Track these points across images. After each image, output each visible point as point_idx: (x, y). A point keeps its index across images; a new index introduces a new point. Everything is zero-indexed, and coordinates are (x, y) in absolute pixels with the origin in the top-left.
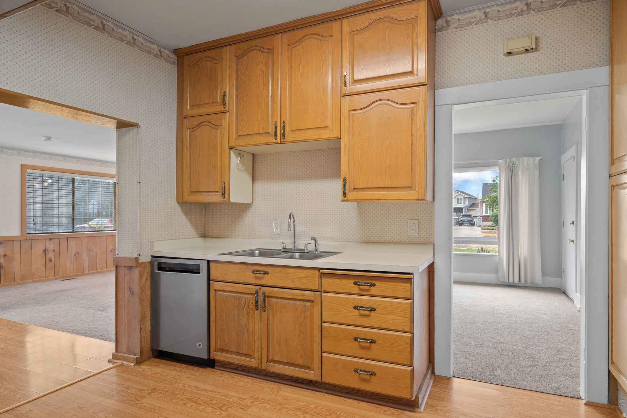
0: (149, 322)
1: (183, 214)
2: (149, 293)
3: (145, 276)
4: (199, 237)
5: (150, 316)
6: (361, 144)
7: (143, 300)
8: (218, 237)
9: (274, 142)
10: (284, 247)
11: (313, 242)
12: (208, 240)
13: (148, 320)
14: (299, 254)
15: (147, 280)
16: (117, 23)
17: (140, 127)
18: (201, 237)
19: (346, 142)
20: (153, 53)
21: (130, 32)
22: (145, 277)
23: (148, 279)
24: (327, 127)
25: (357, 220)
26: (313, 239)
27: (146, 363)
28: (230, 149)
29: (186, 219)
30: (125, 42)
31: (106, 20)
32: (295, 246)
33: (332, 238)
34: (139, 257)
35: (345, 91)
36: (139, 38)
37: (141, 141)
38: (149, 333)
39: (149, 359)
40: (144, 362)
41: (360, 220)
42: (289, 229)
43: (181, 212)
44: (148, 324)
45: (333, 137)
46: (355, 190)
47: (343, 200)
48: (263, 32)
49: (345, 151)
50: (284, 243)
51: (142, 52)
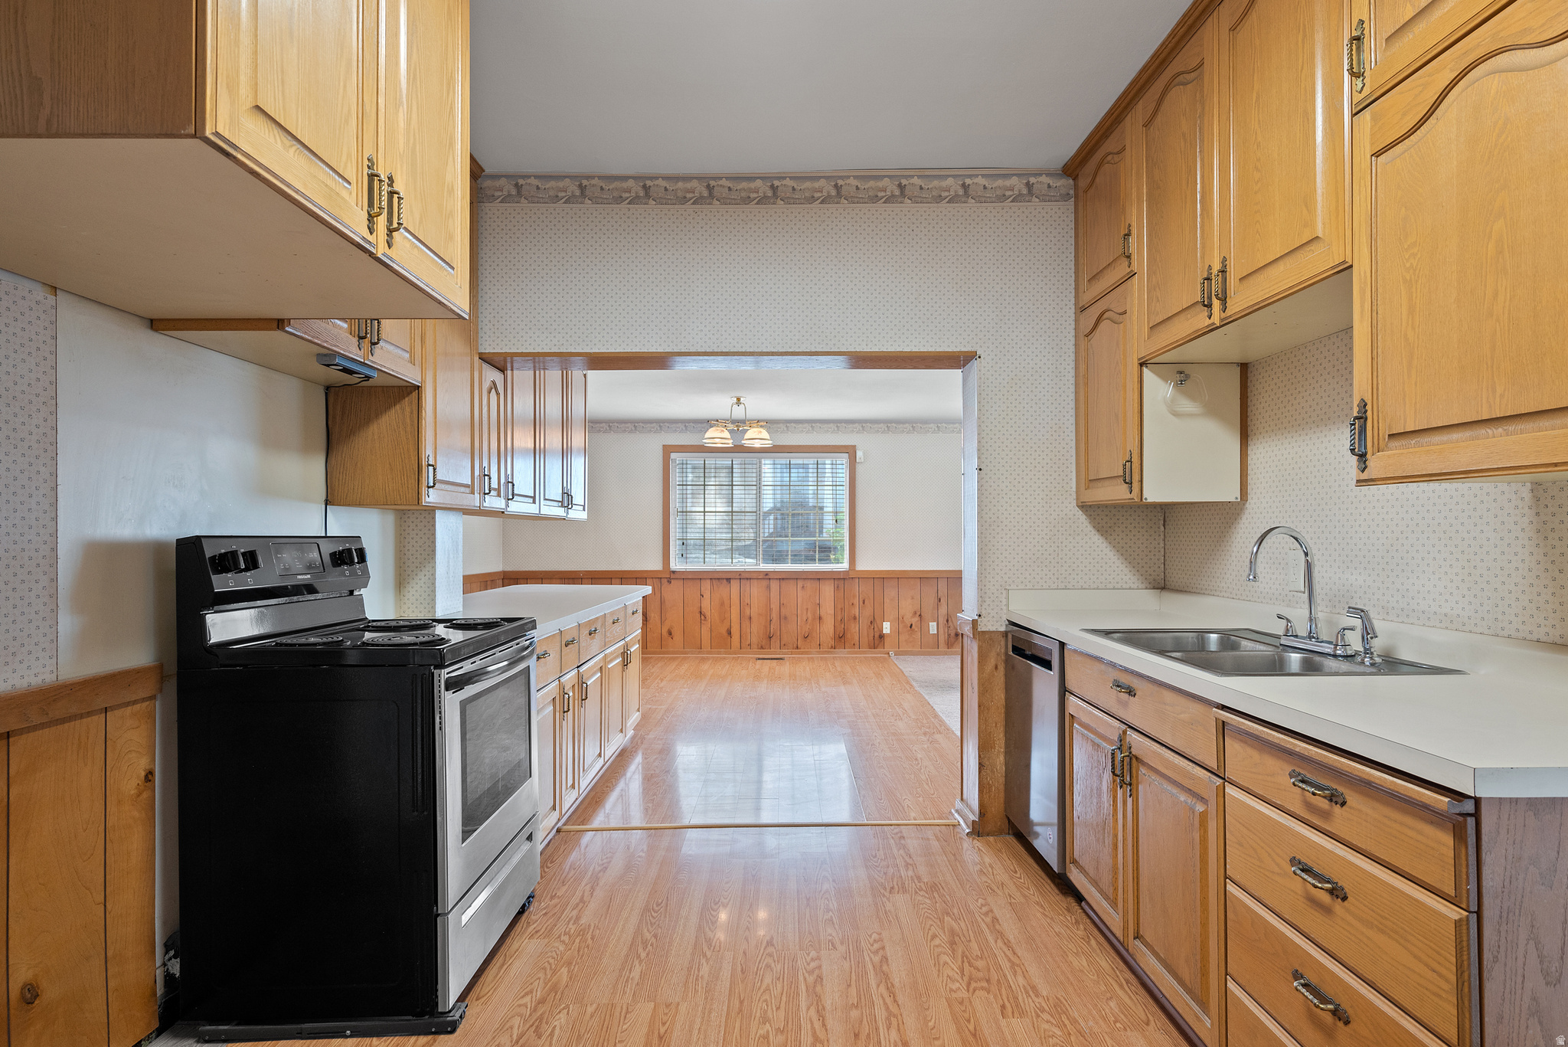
0: (1002, 758)
1: (1094, 532)
2: (1003, 696)
3: (992, 660)
4: (1146, 588)
5: (1003, 745)
6: (1408, 265)
7: (988, 709)
8: (1181, 591)
9: (1207, 326)
10: (1287, 630)
11: (1357, 623)
12: (1166, 595)
13: (999, 752)
14: (1304, 658)
15: (996, 668)
16: (927, 173)
17: (980, 357)
18: (1154, 588)
19: (1365, 272)
20: (1011, 196)
21: (954, 176)
22: (992, 662)
23: (999, 667)
24: (1317, 237)
25: (1532, 553)
26: (1355, 611)
27: (991, 839)
28: (1141, 365)
29: (1105, 544)
30: (947, 200)
31: (907, 177)
32: (1313, 631)
33: (1446, 615)
34: (979, 620)
35: (1360, 92)
36: (976, 180)
37: (983, 385)
38: (1002, 780)
39: (998, 833)
40: (988, 835)
41: (1545, 555)
42: (1251, 577)
43: (1090, 528)
44: (998, 760)
45: (1333, 268)
46: (1394, 443)
47: (1360, 482)
48: (1182, 29)
49: (1362, 306)
50: (1288, 621)
51: (983, 204)
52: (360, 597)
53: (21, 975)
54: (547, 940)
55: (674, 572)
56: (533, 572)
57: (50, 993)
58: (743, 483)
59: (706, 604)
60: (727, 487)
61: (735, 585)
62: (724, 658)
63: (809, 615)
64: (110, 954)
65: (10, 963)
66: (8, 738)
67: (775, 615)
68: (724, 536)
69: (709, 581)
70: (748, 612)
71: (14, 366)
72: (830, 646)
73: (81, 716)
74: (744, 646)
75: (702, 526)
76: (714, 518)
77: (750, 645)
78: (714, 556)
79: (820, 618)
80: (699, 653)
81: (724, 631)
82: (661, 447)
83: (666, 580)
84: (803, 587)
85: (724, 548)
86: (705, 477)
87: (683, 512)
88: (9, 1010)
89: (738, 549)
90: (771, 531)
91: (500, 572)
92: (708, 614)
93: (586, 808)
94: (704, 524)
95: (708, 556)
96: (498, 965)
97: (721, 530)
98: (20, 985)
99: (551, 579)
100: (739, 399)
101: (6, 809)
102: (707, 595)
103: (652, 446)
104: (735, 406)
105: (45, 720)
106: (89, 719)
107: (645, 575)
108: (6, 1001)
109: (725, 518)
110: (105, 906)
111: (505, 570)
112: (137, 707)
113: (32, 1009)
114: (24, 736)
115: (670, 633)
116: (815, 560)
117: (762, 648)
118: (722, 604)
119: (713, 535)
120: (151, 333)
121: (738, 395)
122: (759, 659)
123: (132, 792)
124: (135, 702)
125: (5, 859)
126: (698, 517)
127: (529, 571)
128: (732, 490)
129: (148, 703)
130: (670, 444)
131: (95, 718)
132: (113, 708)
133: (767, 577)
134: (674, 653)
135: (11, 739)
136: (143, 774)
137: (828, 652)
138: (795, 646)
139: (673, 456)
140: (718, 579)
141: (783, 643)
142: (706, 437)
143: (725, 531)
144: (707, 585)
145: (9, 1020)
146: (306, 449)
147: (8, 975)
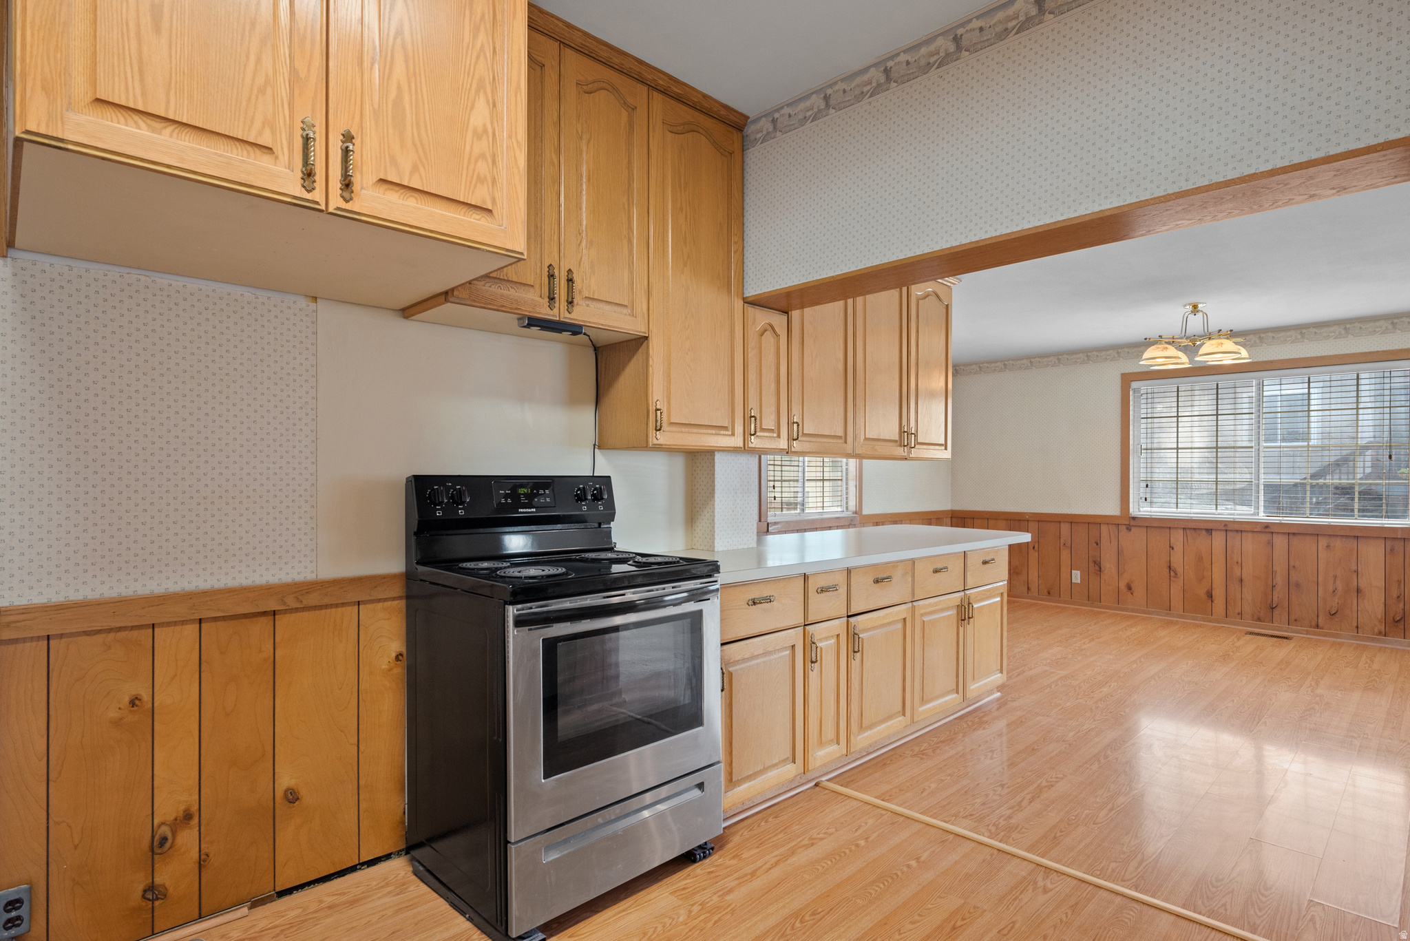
52: (608, 529)
53: (286, 780)
54: (680, 903)
55: (1134, 518)
56: (979, 512)
57: (308, 798)
58: (1232, 412)
59: (1177, 559)
60: (1210, 418)
61: (1218, 539)
62: (1200, 626)
63: (1339, 584)
64: (361, 783)
65: (276, 771)
66: (274, 615)
67: (1280, 580)
68: (1205, 477)
69: (1181, 532)
70: (1237, 572)
71: (281, 356)
72: (1376, 630)
73: (337, 606)
74: (1232, 614)
75: (1175, 465)
76: (1189, 455)
77: (1240, 614)
78: (1189, 501)
79: (1358, 591)
80: (1167, 615)
81: (1202, 593)
82: (1119, 376)
83: (1124, 527)
84: (1328, 546)
85: (1205, 491)
86: (1178, 406)
87: (1147, 449)
88: (274, 803)
89: (1226, 492)
90: (1368, 470)
91: (948, 511)
92: (1180, 570)
93: (868, 768)
94: (1177, 463)
95: (1182, 501)
96: (620, 909)
97: (1201, 471)
98: (285, 788)
99: (996, 519)
100: (1195, 307)
101: (272, 665)
102: (1179, 547)
103: (1110, 375)
104: (1191, 317)
105: (299, 605)
106: (344, 608)
107: (1098, 520)
108: (272, 796)
109: (1206, 454)
110: (358, 747)
111: (954, 509)
112: (389, 604)
113: (294, 807)
114: (288, 615)
115: (1129, 588)
116: (1353, 510)
117: (1259, 619)
118: (1200, 559)
119: (1189, 475)
120: (405, 321)
121: (1194, 300)
122: (1251, 633)
123: (383, 667)
124: (386, 600)
125: (272, 699)
126: (1169, 455)
127: (973, 511)
128: (1217, 420)
129: (398, 601)
130: (1131, 371)
131: (349, 608)
132: (365, 602)
133: (1267, 530)
134: (1133, 611)
135: (276, 616)
136: (394, 655)
137: (1373, 640)
138: (1314, 623)
139: (1134, 385)
140: (1195, 529)
141: (1293, 617)
142: (1143, 358)
143: (1205, 471)
144: (1178, 537)
145: (274, 810)
146: (572, 400)
147: (274, 779)
